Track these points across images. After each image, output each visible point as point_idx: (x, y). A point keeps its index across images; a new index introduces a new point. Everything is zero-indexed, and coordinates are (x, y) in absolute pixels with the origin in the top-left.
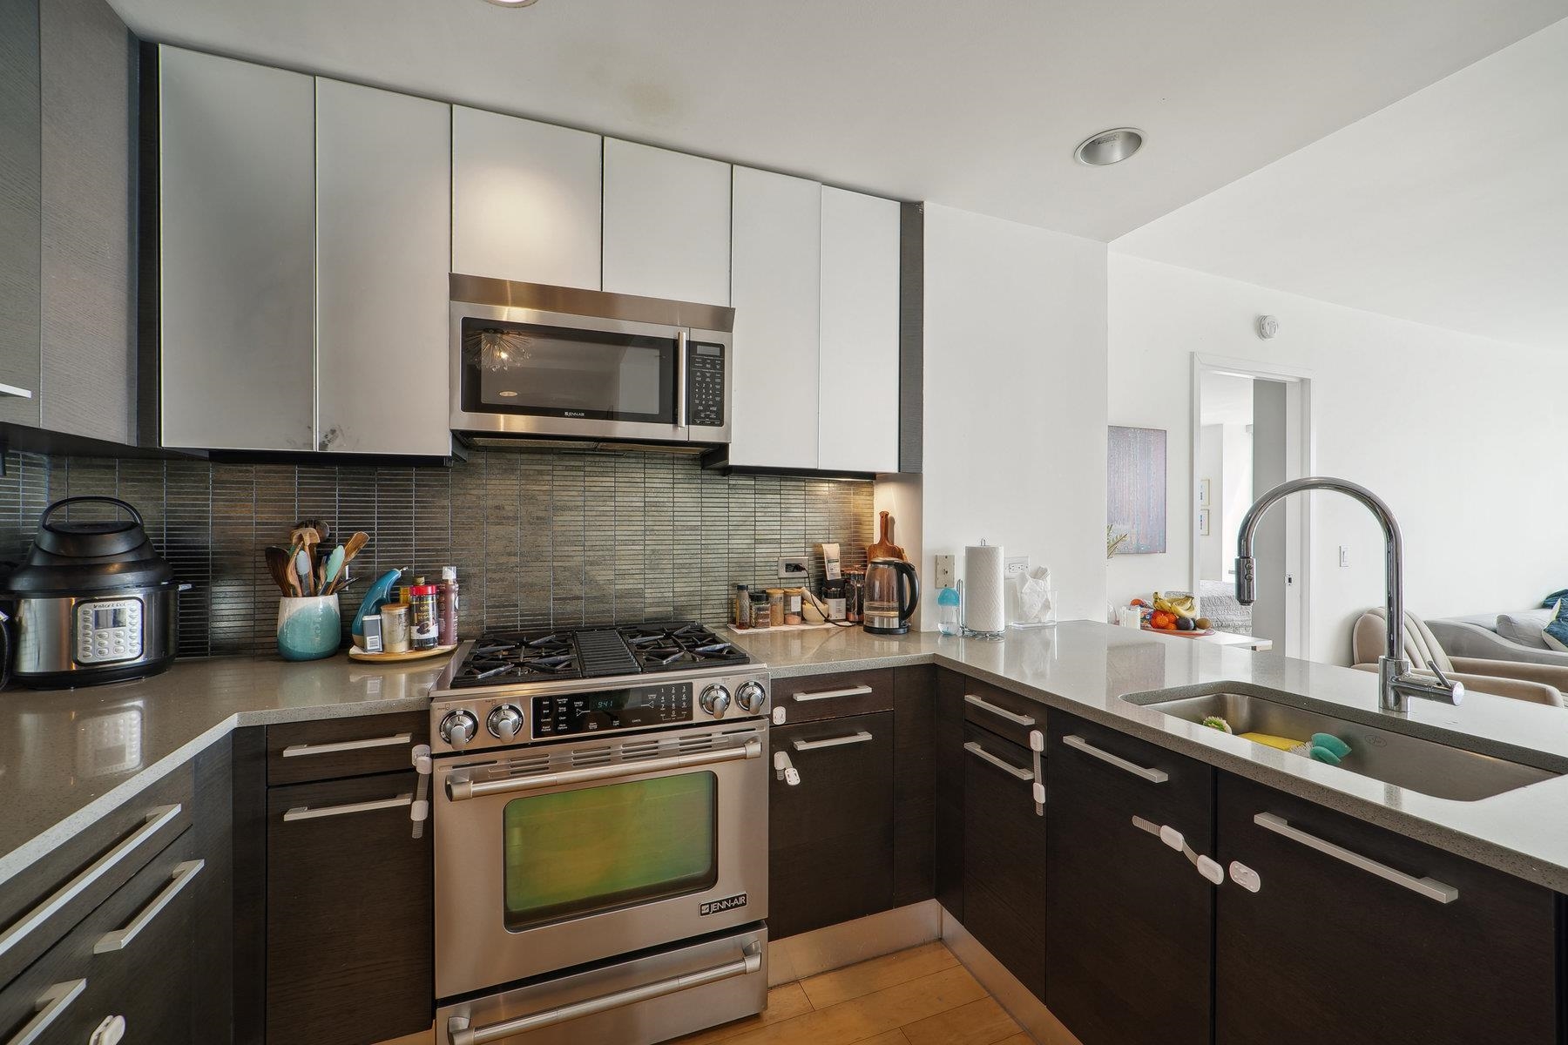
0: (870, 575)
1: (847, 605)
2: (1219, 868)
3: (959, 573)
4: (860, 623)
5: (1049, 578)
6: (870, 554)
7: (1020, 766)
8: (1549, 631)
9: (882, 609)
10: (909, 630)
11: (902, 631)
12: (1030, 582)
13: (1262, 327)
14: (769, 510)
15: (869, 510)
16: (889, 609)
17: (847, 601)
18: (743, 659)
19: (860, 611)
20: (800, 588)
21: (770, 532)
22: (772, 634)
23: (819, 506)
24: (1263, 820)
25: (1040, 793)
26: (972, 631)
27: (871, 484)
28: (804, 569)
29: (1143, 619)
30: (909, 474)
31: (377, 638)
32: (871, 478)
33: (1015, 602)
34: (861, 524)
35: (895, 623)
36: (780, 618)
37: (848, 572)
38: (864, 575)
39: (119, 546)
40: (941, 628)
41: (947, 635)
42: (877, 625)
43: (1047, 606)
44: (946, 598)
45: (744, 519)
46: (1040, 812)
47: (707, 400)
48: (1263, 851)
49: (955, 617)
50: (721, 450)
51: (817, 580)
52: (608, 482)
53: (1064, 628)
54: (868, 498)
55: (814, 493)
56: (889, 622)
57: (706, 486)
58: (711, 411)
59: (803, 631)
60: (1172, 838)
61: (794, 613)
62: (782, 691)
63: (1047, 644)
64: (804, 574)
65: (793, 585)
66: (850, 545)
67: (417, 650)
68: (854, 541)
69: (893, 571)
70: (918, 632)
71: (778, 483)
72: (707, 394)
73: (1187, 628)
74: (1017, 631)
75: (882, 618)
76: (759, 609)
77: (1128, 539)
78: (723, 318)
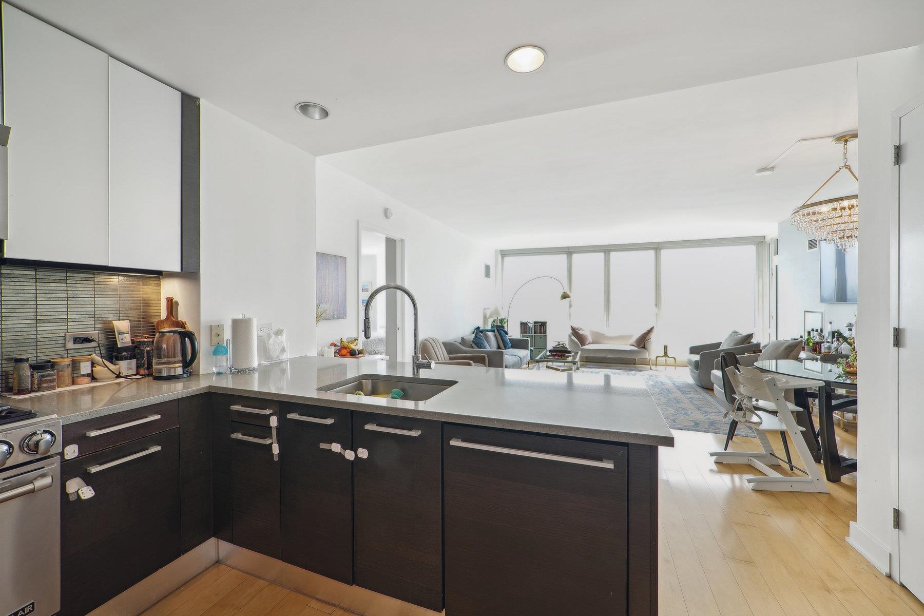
0: (158, 341)
1: (137, 363)
2: (353, 453)
3: (228, 334)
4: (149, 375)
5: (284, 335)
6: (158, 326)
7: (264, 438)
8: (473, 342)
9: (169, 363)
10: (191, 374)
11: (185, 375)
12: (273, 337)
13: (386, 213)
14: (53, 295)
15: (157, 297)
16: (175, 363)
17: (137, 361)
18: (29, 415)
19: (150, 366)
20: (90, 355)
21: (56, 313)
22: (60, 395)
23: (109, 293)
24: (368, 427)
25: (276, 449)
26: (236, 369)
27: (159, 279)
28: (94, 341)
29: (335, 352)
30: (189, 273)
32: (158, 275)
33: (264, 350)
34: (149, 306)
35: (180, 371)
36: (68, 380)
37: (138, 340)
38: (153, 341)
40: (214, 370)
41: (219, 374)
42: (165, 375)
43: (283, 350)
44: (218, 350)
45: (22, 303)
46: (276, 459)
48: (370, 440)
49: (226, 362)
51: (106, 349)
53: (293, 361)
54: (156, 288)
55: (104, 283)
56: (175, 370)
59: (93, 388)
60: (336, 447)
61: (84, 375)
62: (73, 433)
63: (283, 371)
64: (93, 344)
65: (82, 354)
66: (139, 321)
68: (143, 318)
69: (177, 337)
70: (198, 375)
71: (65, 275)
73: (355, 355)
74: (266, 366)
75: (169, 369)
76: (43, 376)
77: (328, 312)
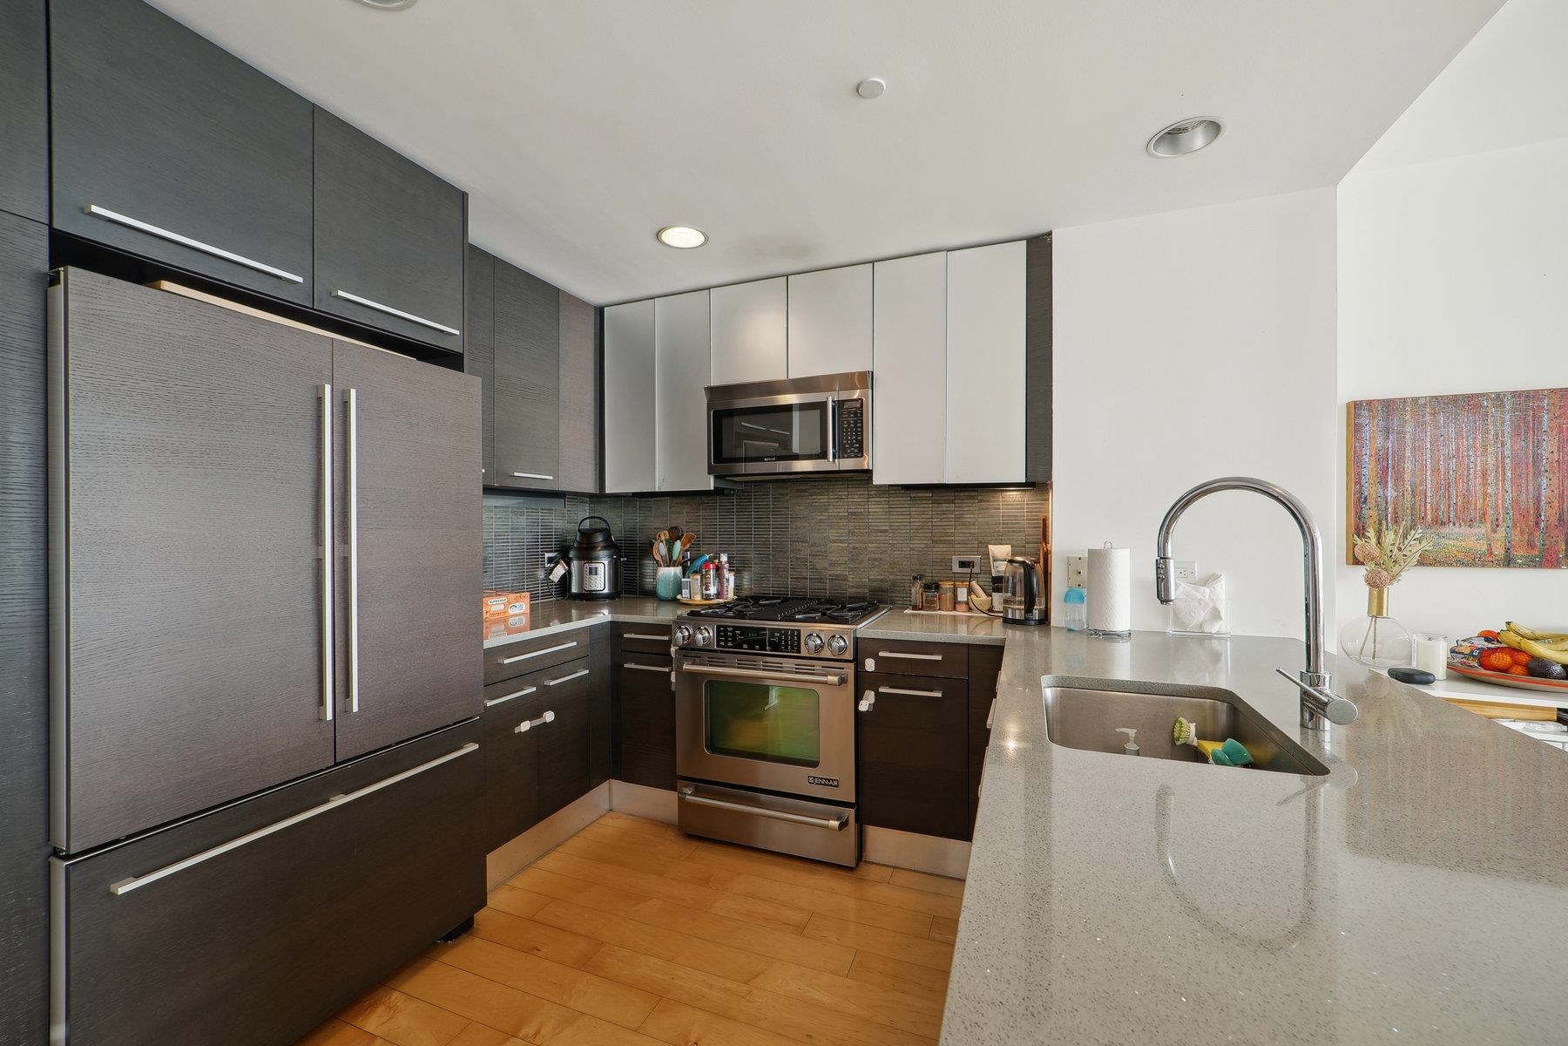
11: (1031, 622)
14: (944, 516)
20: (971, 582)
21: (946, 535)
22: (931, 617)
23: (992, 512)
28: (976, 566)
30: (1038, 482)
31: (688, 591)
36: (949, 604)
39: (599, 538)
41: (1070, 630)
42: (1010, 617)
44: (1069, 594)
45: (923, 524)
47: (851, 440)
50: (868, 473)
52: (823, 499)
54: (1043, 503)
55: (987, 501)
57: (892, 499)
58: (855, 448)
59: (969, 617)
61: (962, 602)
62: (871, 648)
64: (976, 570)
65: (965, 579)
66: (1024, 546)
67: (706, 599)
68: (1028, 543)
70: (1049, 626)
72: (852, 436)
76: (928, 596)
78: (865, 379)
